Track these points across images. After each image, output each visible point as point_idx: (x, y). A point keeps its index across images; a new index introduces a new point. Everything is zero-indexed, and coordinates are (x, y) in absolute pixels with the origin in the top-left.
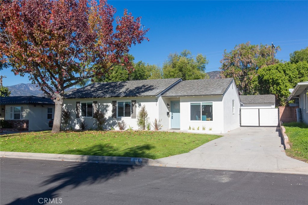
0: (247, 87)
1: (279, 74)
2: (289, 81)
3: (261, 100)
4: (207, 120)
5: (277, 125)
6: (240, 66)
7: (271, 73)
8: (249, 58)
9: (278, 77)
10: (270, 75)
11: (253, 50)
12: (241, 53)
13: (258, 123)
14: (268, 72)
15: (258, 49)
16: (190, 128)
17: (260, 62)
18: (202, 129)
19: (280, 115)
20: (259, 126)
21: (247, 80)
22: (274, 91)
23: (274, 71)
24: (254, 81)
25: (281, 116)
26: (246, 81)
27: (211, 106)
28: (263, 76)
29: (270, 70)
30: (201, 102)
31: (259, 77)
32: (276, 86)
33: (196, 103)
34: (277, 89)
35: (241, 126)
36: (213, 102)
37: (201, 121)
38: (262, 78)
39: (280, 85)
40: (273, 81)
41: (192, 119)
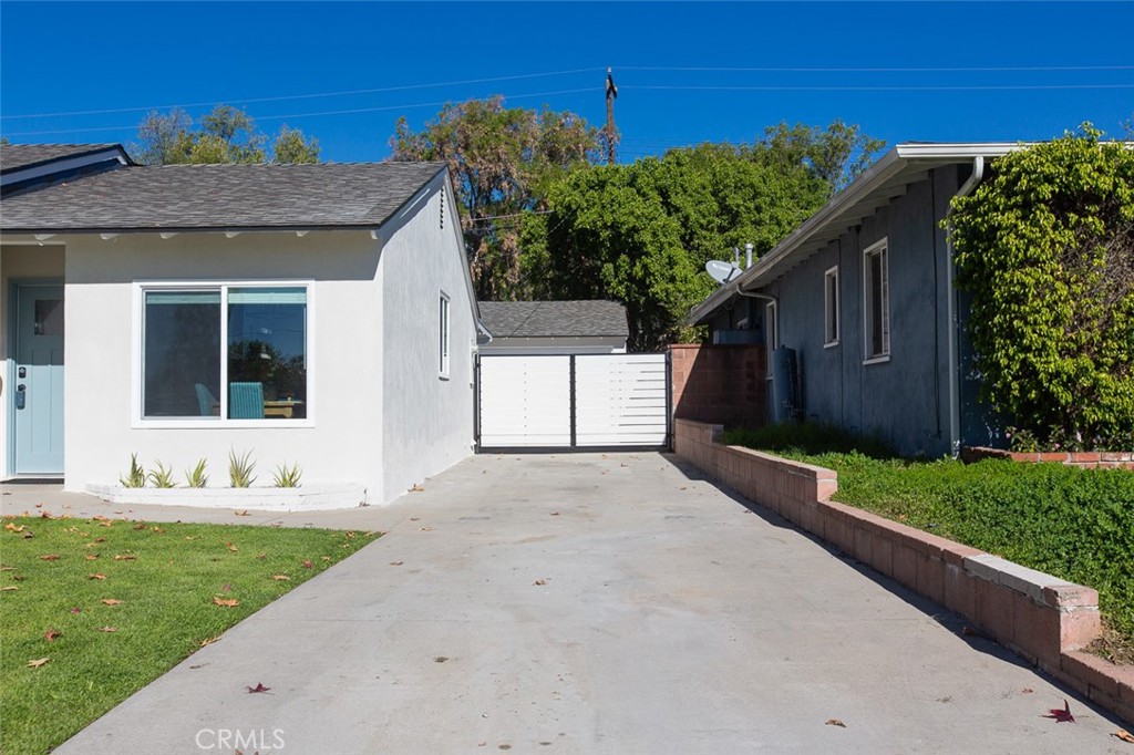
0: (491, 280)
1: (639, 206)
2: (682, 238)
3: (564, 323)
4: (267, 417)
5: (660, 439)
6: (462, 191)
7: (606, 198)
8: (500, 159)
9: (638, 218)
10: (603, 207)
11: (515, 129)
12: (467, 137)
13: (569, 431)
14: (595, 194)
15: (536, 128)
16: (136, 474)
17: (543, 179)
18: (229, 481)
19: (674, 387)
20: (574, 448)
21: (490, 252)
22: (620, 283)
23: (622, 193)
24: (528, 237)
25: (680, 394)
26: (485, 255)
27: (296, 314)
28: (571, 212)
29: (602, 185)
30: (224, 286)
31: (553, 220)
32: (627, 260)
33: (182, 287)
34: (629, 275)
35: (480, 450)
36: (311, 285)
37: (223, 420)
38: (569, 223)
39: (647, 254)
40: (616, 236)
41: (153, 407)
